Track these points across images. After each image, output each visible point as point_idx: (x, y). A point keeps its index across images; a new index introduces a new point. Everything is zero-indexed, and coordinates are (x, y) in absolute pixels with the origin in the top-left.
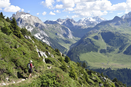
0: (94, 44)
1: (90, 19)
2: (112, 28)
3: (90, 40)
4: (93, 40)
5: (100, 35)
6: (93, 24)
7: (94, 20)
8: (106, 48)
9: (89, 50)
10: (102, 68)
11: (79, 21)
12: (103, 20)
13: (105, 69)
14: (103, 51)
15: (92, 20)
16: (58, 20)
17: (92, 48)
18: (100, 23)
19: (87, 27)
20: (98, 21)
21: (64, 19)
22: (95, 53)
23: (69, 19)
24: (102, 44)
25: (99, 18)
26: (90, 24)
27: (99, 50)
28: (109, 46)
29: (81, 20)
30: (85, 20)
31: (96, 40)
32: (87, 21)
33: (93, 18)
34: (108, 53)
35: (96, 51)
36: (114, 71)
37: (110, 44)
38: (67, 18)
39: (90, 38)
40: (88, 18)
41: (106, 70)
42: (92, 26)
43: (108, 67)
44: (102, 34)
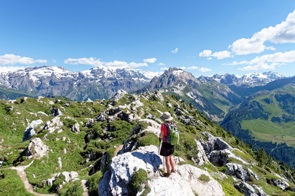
0: (262, 110)
1: (258, 75)
3: (258, 103)
4: (263, 103)
5: (274, 97)
6: (263, 81)
7: (265, 77)
8: (281, 116)
9: (255, 116)
10: (274, 142)
11: (243, 77)
12: (279, 76)
13: (278, 144)
14: (275, 120)
15: (261, 76)
16: (215, 76)
17: (259, 113)
19: (253, 85)
20: (271, 78)
21: (223, 75)
22: (264, 121)
23: (229, 75)
24: (276, 109)
25: (272, 74)
26: (259, 81)
27: (270, 117)
28: (286, 114)
29: (246, 76)
30: (251, 76)
31: (266, 104)
32: (254, 78)
33: (264, 74)
34: (283, 123)
35: (266, 118)
36: (291, 148)
37: (288, 111)
38: (227, 74)
39: (258, 99)
40: (256, 74)
41: (279, 146)
42: (261, 84)
43: (283, 142)
44: (276, 96)
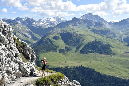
0: (53, 44)
1: (50, 19)
2: (71, 28)
3: (50, 40)
4: (53, 40)
5: (59, 35)
6: (53, 24)
7: (54, 20)
8: (64, 48)
9: (48, 50)
10: (61, 67)
12: (63, 20)
13: (63, 67)
14: (61, 51)
15: (52, 20)
17: (52, 48)
18: (60, 23)
19: (47, 27)
20: (58, 21)
21: (24, 18)
22: (54, 53)
23: (29, 18)
24: (61, 44)
25: (59, 18)
26: (51, 23)
27: (58, 49)
28: (68, 46)
29: (42, 20)
30: (45, 19)
31: (55, 40)
32: (47, 21)
33: (54, 18)
34: (66, 53)
35: (55, 50)
36: (70, 69)
37: (68, 44)
38: (27, 17)
39: (50, 38)
40: (49, 18)
41: (64, 69)
42: (52, 26)
43: (66, 66)
44: (61, 34)
